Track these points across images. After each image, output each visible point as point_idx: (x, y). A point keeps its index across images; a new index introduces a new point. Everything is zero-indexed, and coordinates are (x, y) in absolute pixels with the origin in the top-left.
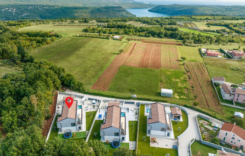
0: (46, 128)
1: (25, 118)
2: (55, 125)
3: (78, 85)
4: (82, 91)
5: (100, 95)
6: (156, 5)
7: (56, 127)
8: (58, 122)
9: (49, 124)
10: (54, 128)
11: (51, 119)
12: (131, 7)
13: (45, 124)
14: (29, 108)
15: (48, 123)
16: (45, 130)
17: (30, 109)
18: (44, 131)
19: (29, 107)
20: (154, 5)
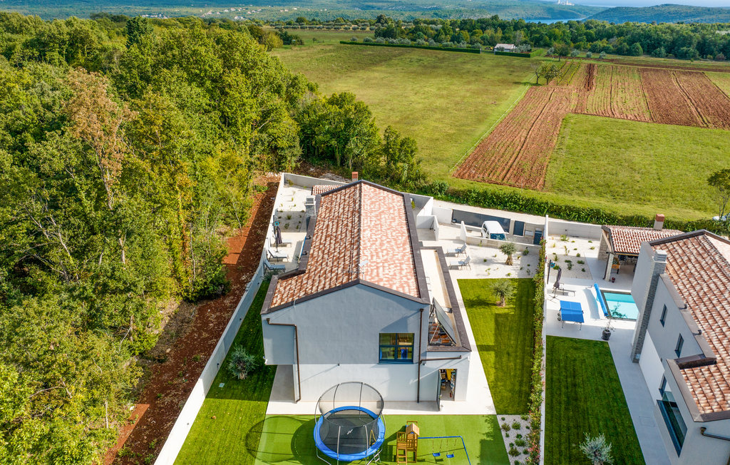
0: (179, 356)
1: (43, 267)
2: (251, 337)
3: (386, 150)
4: (411, 183)
5: (515, 203)
6: (597, 8)
7: (252, 358)
8: (271, 311)
9: (205, 335)
10: (239, 360)
11: (227, 302)
12: (517, 15)
13: (178, 332)
14: (79, 200)
15: (206, 323)
16: (171, 369)
17: (87, 210)
18: (165, 377)
19: (83, 195)
20: (591, 9)
